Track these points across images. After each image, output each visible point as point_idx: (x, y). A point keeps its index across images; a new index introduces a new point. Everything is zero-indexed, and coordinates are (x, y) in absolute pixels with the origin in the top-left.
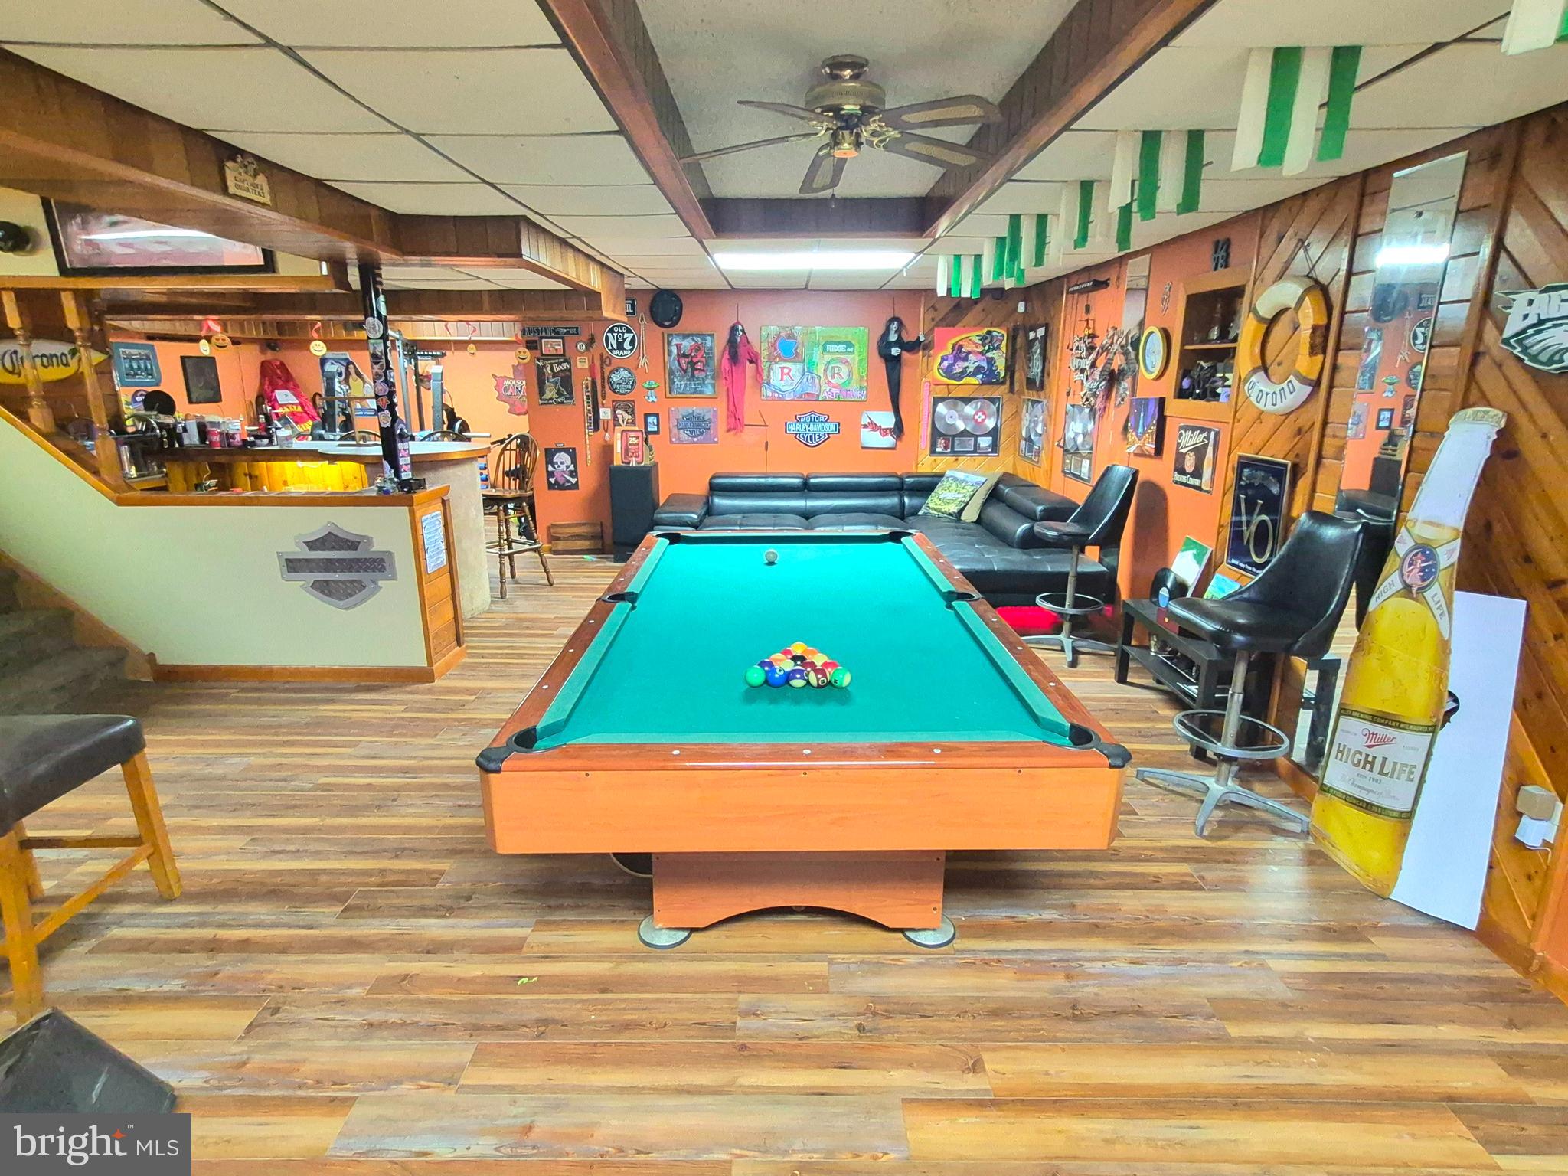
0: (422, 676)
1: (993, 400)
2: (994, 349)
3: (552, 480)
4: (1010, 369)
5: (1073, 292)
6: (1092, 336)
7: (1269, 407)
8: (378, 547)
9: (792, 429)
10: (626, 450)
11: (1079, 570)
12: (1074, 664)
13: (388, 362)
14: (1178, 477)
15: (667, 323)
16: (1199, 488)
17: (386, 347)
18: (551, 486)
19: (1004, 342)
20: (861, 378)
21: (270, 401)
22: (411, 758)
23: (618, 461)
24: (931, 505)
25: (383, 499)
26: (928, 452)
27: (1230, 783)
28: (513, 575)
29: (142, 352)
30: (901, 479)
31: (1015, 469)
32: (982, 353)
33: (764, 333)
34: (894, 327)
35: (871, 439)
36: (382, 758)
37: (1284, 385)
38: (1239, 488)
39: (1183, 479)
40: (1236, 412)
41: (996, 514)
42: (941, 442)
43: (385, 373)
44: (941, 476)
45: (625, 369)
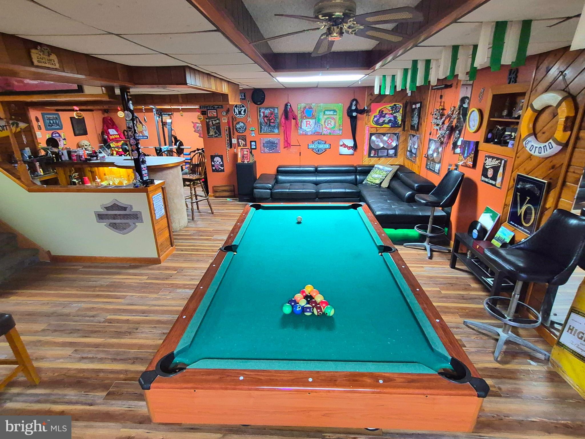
0: (156, 261)
1: (395, 134)
2: (397, 112)
3: (214, 168)
4: (403, 121)
5: (435, 89)
6: (443, 109)
7: (537, 154)
8: (135, 209)
9: (310, 147)
10: (243, 157)
11: (434, 214)
12: (431, 258)
13: (135, 130)
14: (483, 178)
15: (259, 103)
16: (495, 185)
17: (134, 124)
18: (213, 171)
19: (401, 109)
20: (340, 126)
21: (107, 133)
22: (147, 305)
23: (239, 161)
24: (368, 180)
25: (136, 189)
26: (367, 156)
27: (510, 332)
28: (198, 209)
29: (54, 116)
30: (356, 167)
31: (404, 163)
32: (392, 114)
33: (299, 107)
34: (354, 103)
35: (344, 151)
36: (135, 305)
37: (547, 144)
38: (517, 190)
39: (487, 180)
40: (517, 153)
41: (396, 185)
42: (373, 152)
43: (134, 135)
44: (373, 166)
45: (242, 122)
